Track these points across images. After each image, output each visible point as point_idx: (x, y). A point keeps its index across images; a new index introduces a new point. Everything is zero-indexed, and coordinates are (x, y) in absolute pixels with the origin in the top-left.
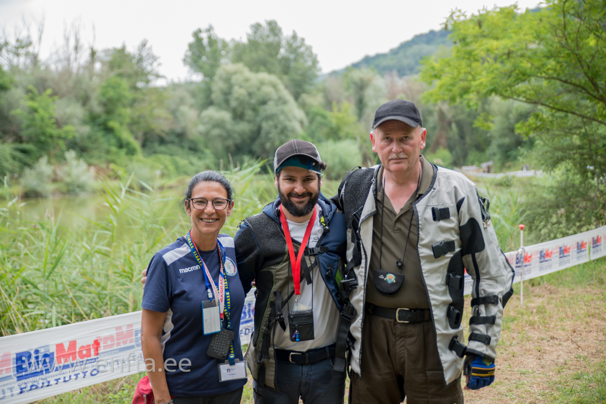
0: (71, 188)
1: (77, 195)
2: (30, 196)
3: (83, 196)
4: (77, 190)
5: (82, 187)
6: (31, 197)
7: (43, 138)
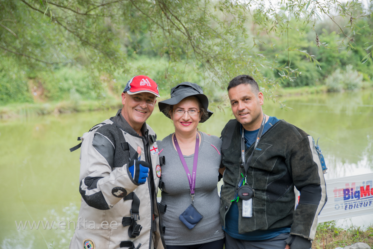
0: (349, 86)
1: (352, 90)
2: (330, 91)
3: (356, 90)
4: (353, 87)
5: (355, 86)
6: (332, 91)
7: (330, 59)
